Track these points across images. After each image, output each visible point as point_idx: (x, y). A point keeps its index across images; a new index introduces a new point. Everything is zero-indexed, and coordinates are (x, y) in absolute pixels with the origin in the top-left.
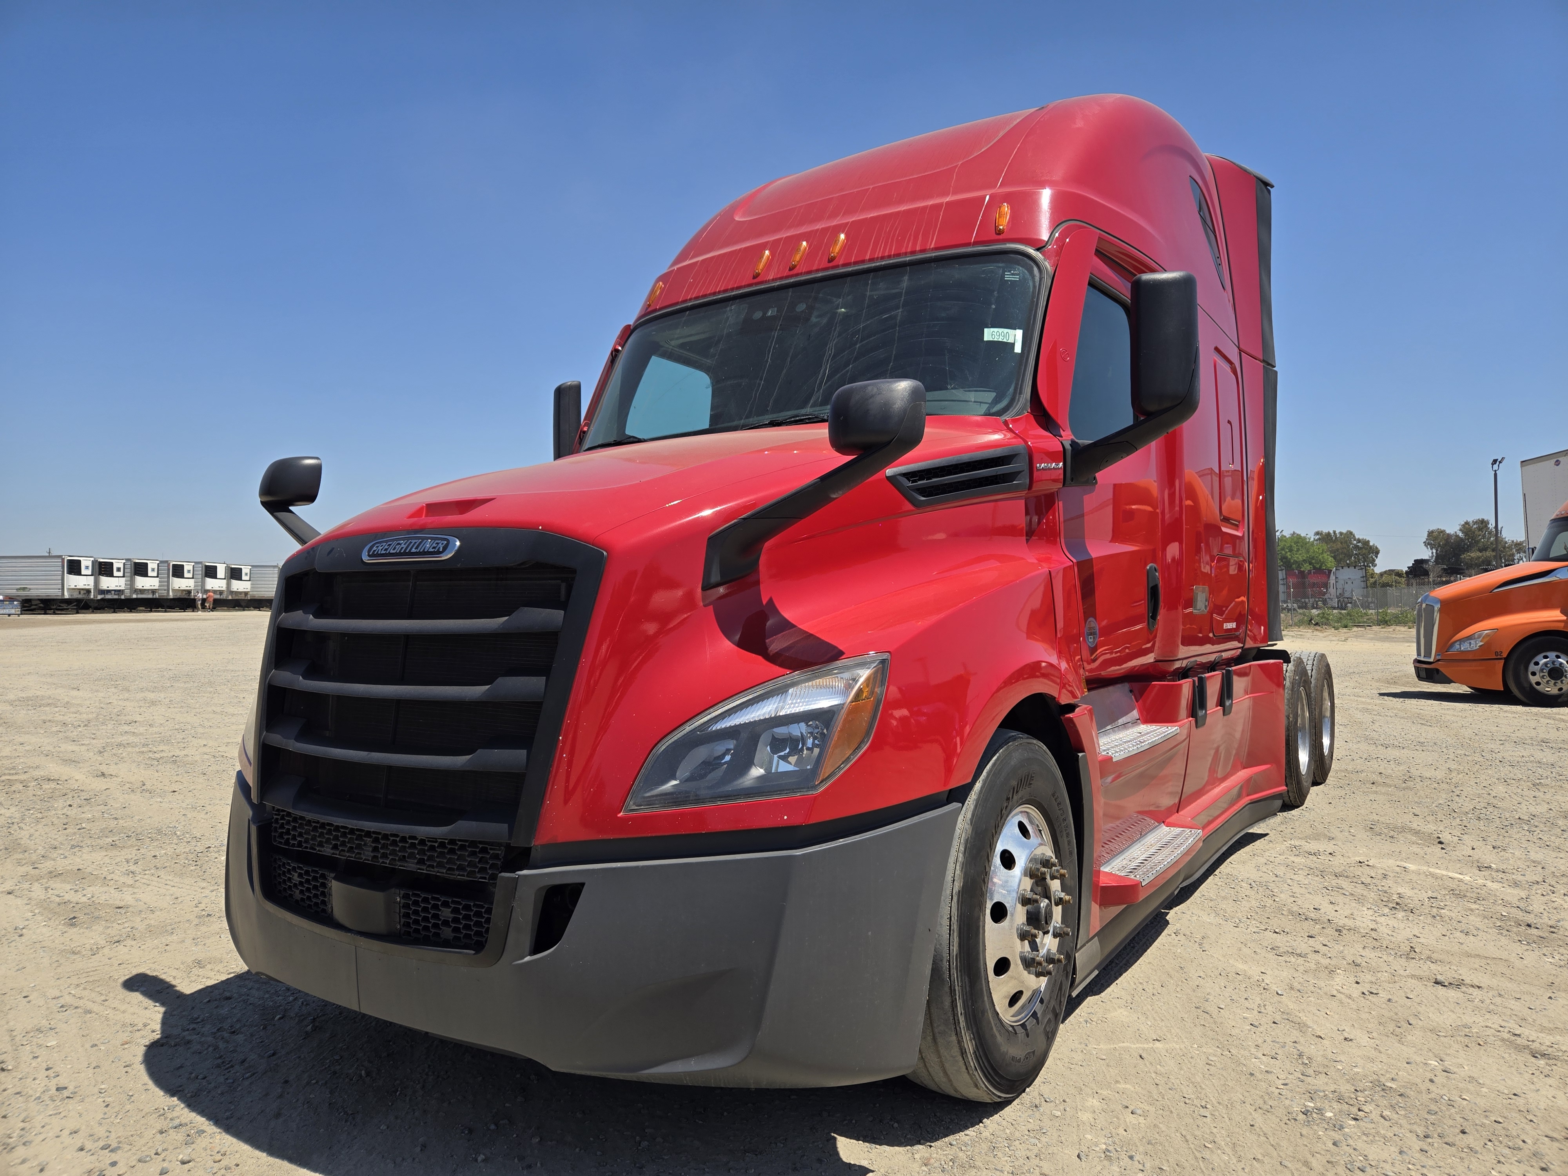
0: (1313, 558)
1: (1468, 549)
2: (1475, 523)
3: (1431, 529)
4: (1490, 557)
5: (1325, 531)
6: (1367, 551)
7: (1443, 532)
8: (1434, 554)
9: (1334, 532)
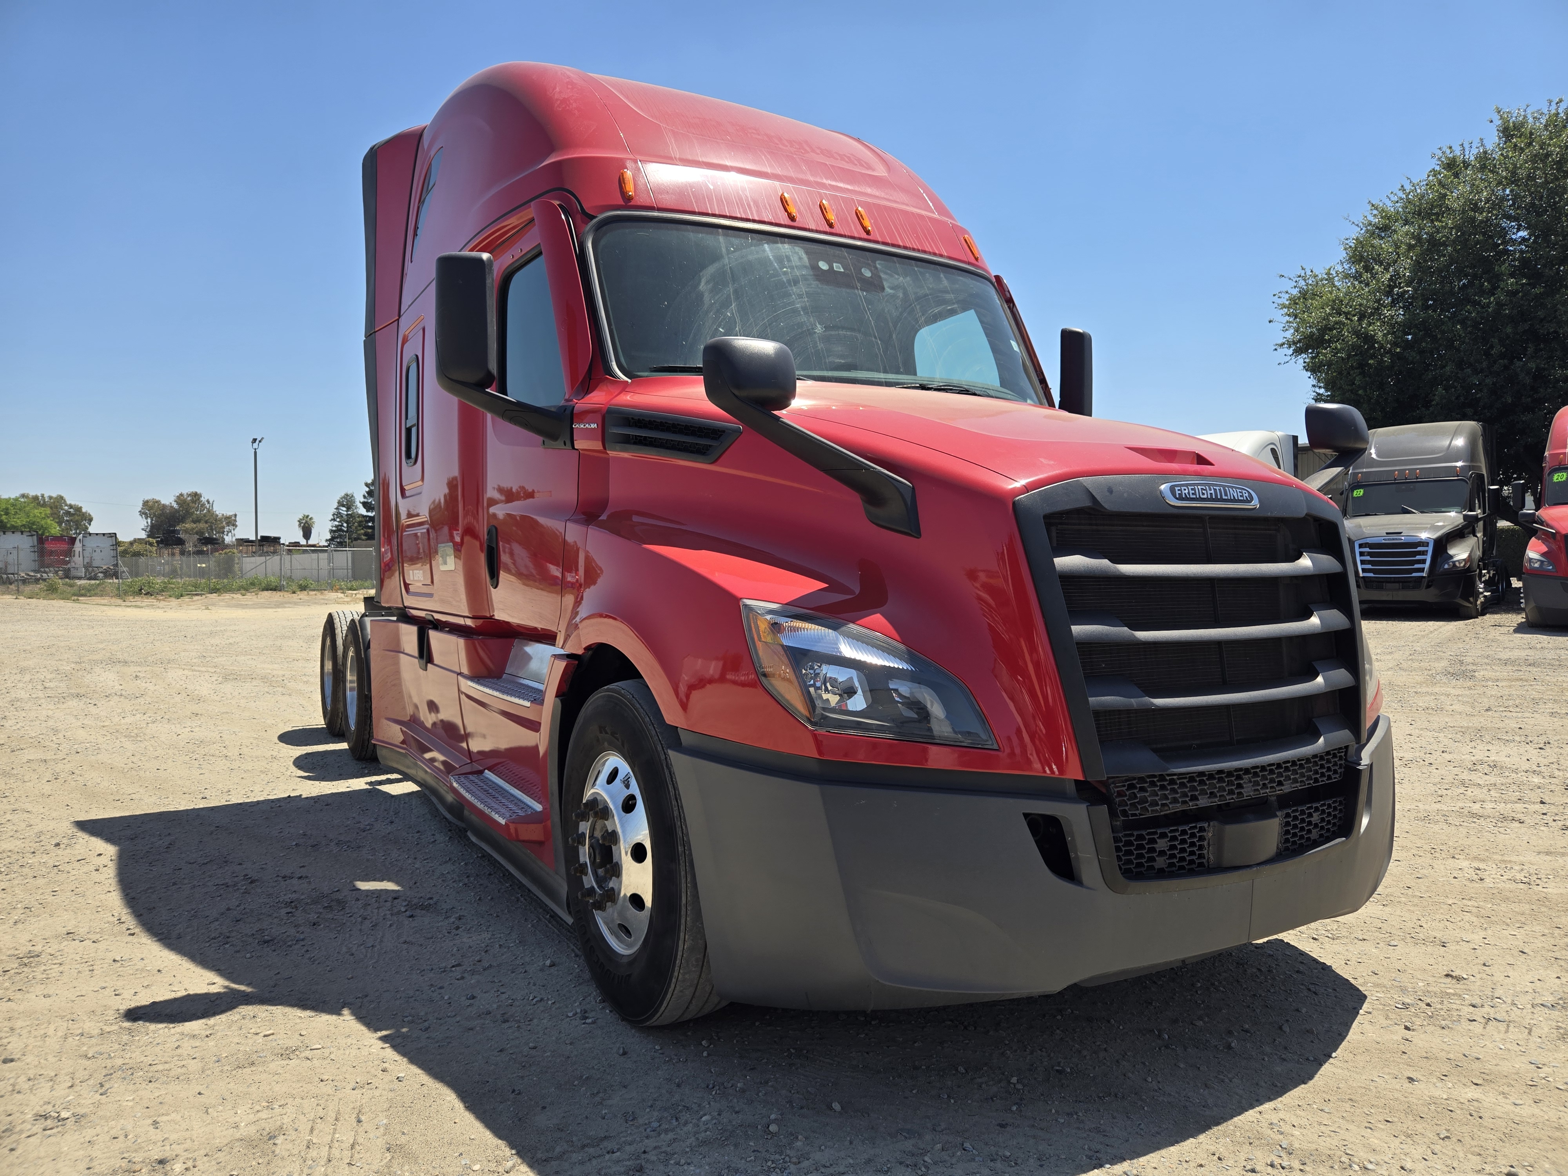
0: (33, 524)
1: (182, 520)
2: (189, 495)
3: (146, 499)
4: (203, 529)
5: (32, 493)
6: (80, 518)
7: (158, 502)
8: (149, 523)
9: (43, 496)
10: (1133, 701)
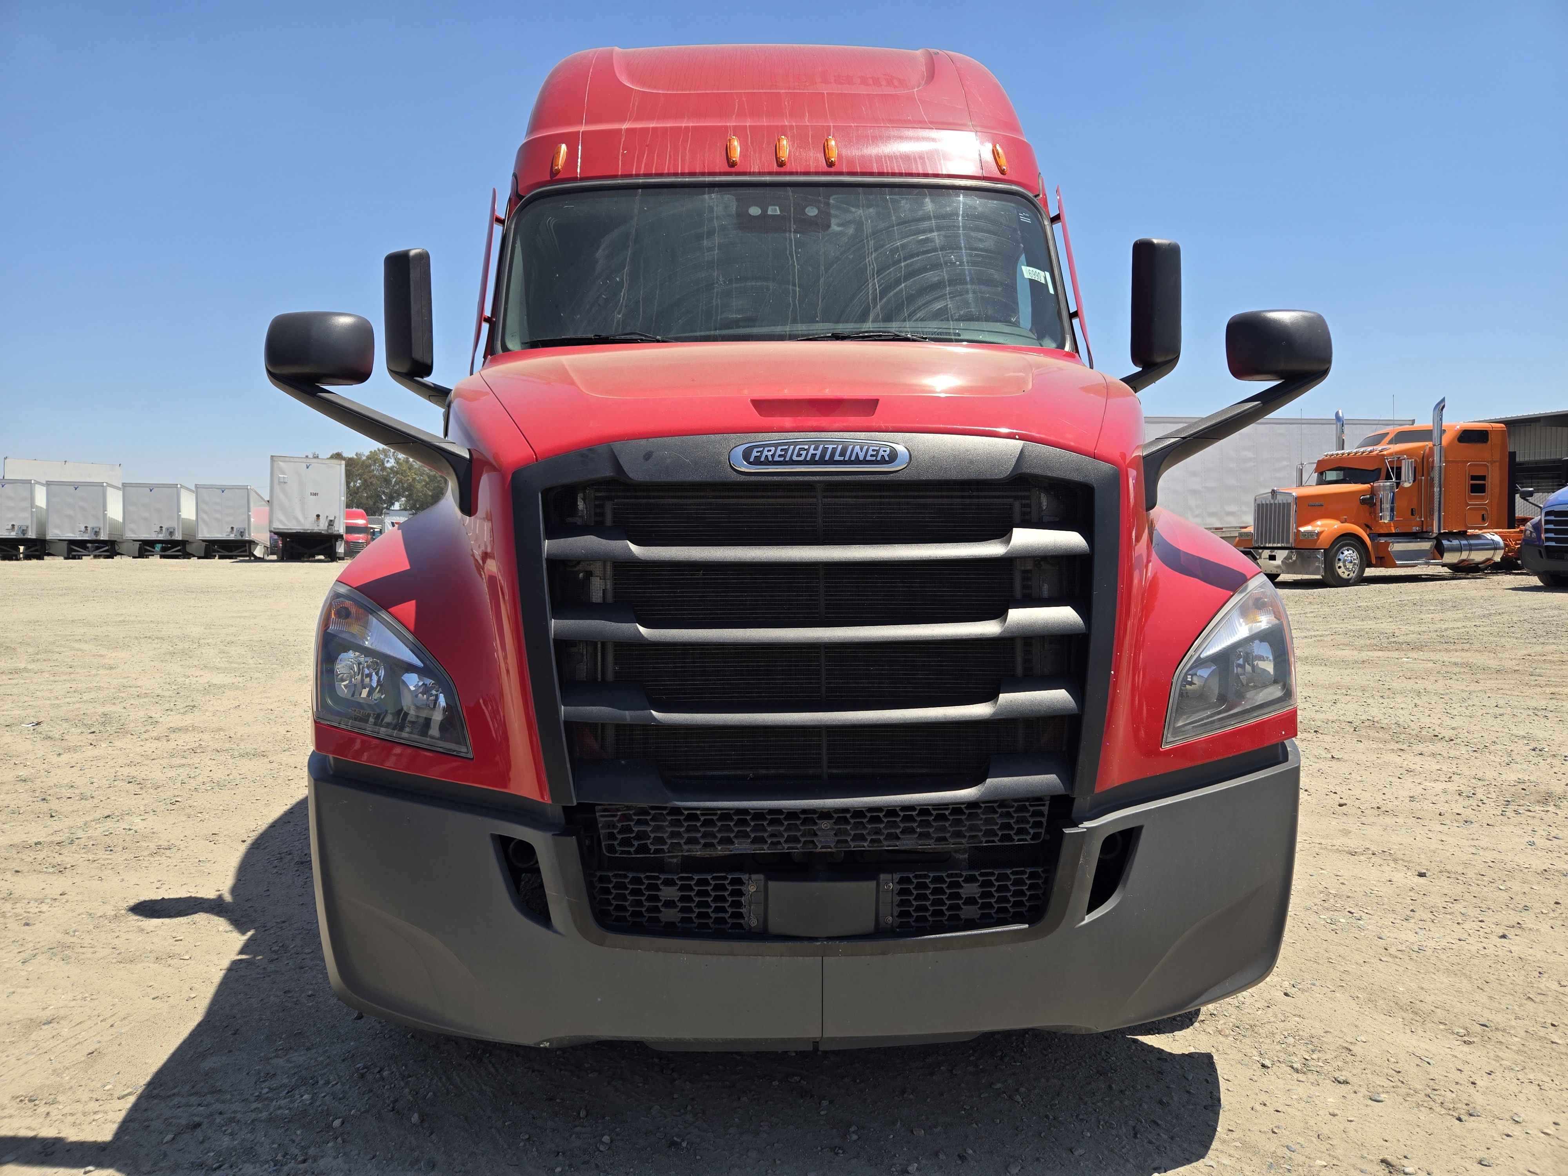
10: (628, 714)
